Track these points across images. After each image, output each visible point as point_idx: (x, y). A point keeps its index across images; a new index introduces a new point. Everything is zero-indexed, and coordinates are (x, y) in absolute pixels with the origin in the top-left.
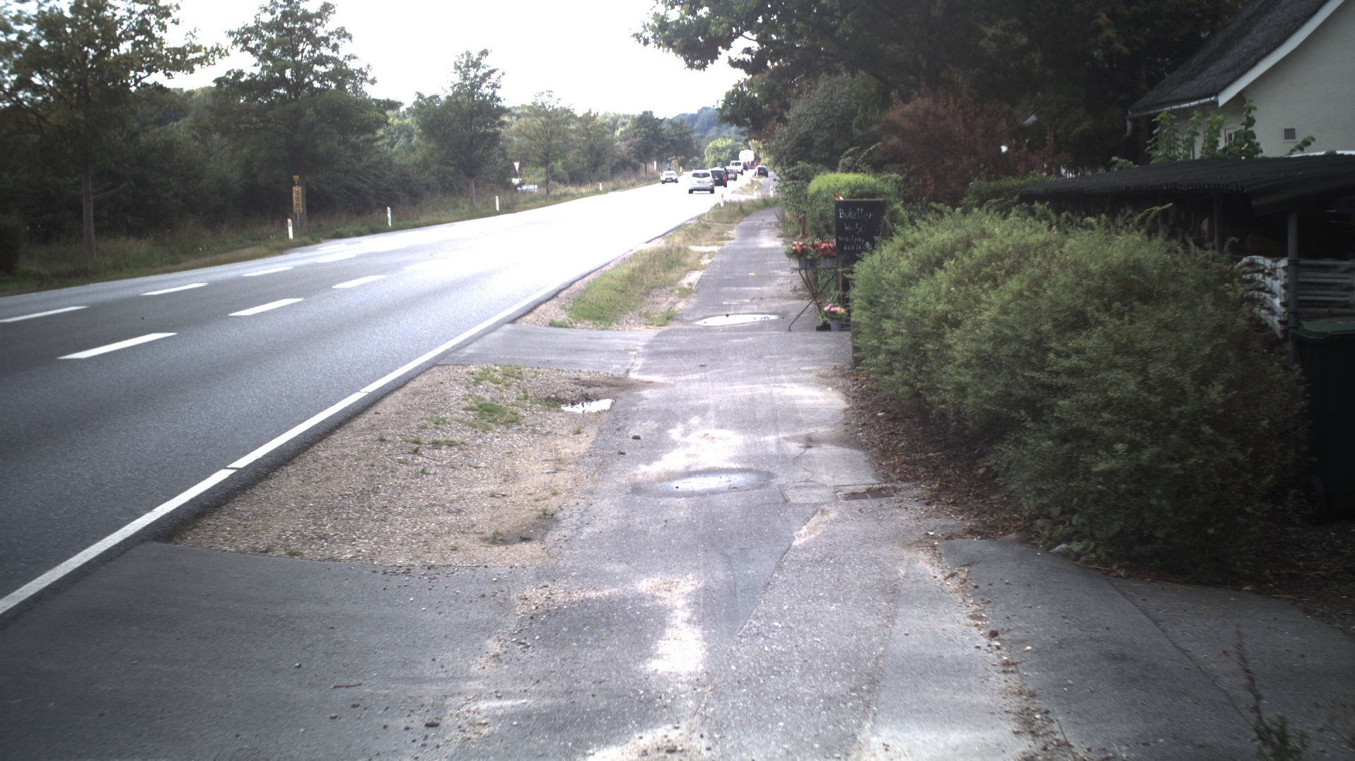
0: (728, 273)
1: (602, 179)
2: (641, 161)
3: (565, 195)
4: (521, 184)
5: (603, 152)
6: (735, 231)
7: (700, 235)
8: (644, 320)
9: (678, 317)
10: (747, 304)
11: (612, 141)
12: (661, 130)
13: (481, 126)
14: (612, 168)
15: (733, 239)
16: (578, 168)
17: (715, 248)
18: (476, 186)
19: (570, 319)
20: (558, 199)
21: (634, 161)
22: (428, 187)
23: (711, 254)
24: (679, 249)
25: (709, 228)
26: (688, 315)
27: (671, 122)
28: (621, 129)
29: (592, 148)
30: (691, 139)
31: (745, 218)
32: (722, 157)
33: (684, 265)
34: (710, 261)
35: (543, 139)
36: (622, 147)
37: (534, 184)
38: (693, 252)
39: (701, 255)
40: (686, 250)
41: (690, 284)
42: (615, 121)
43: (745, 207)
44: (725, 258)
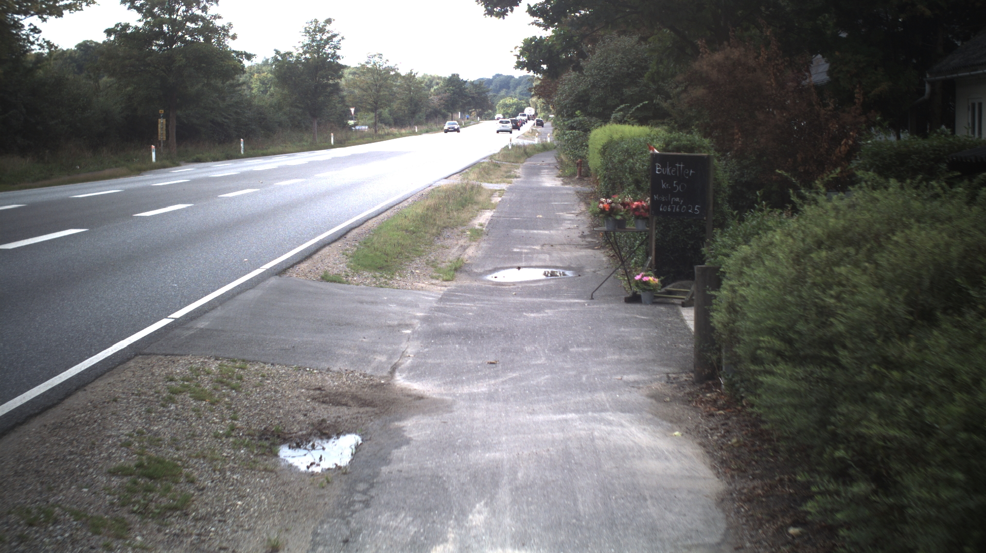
0: (517, 213)
1: (418, 123)
2: (449, 112)
3: (388, 134)
4: (355, 125)
5: (420, 103)
6: (520, 169)
7: (491, 172)
8: (430, 270)
9: (467, 269)
10: (538, 252)
11: (427, 96)
12: (465, 89)
13: (323, 78)
14: (427, 116)
15: (519, 177)
16: (401, 114)
17: (504, 186)
18: (319, 124)
19: (347, 269)
20: (382, 138)
21: (443, 111)
22: (280, 124)
23: (501, 192)
24: (472, 188)
25: (499, 167)
26: (478, 266)
27: (472, 83)
28: (435, 87)
29: (411, 99)
30: (486, 97)
31: (528, 159)
32: (509, 111)
33: (477, 203)
34: (500, 199)
35: (373, 91)
36: (435, 100)
37: (365, 125)
38: (485, 190)
39: (492, 193)
40: (480, 187)
41: (481, 225)
42: (431, 82)
43: (528, 150)
44: (514, 197)
